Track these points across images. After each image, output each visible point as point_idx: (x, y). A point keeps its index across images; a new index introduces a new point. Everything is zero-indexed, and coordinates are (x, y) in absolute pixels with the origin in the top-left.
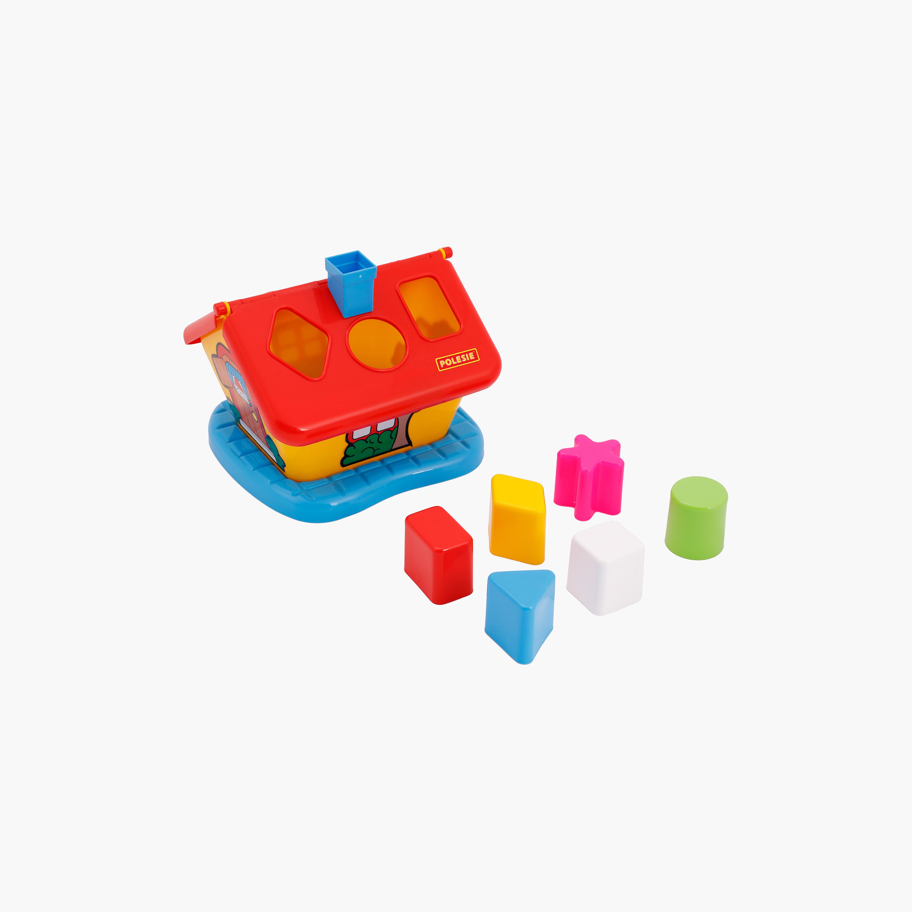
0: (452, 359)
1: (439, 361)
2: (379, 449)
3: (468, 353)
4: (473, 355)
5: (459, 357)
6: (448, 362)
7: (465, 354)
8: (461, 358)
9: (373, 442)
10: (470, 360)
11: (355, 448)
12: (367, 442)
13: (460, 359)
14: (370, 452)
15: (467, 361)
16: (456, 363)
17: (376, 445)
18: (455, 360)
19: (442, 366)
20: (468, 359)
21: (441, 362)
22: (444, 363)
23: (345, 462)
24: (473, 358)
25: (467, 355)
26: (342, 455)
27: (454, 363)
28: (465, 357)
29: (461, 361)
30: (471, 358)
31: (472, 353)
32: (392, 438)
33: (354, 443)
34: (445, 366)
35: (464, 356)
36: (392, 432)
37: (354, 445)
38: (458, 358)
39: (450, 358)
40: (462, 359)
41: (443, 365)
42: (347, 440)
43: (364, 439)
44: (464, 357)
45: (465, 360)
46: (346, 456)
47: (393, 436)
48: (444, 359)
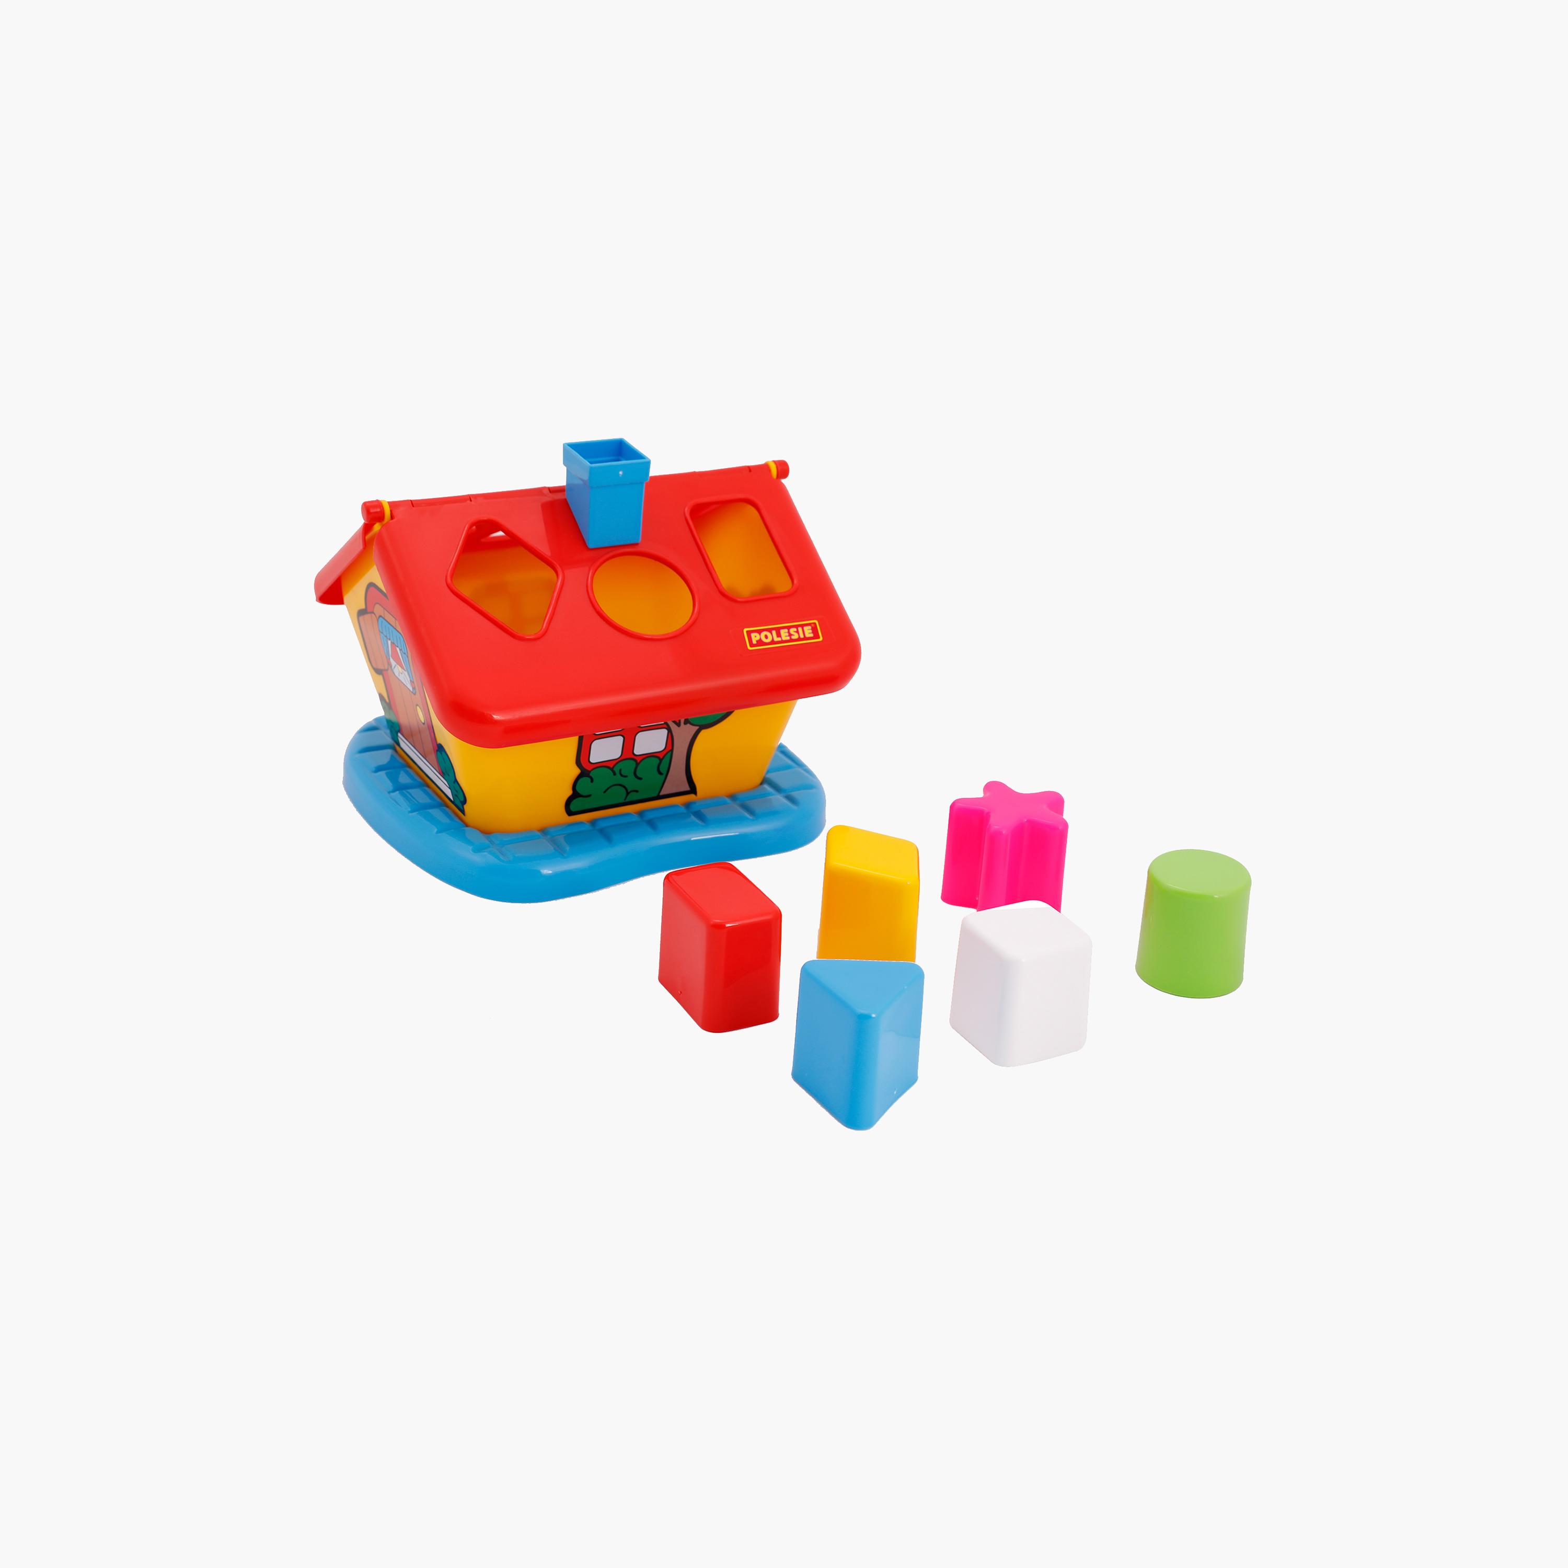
0: (774, 632)
1: (749, 633)
2: (637, 791)
3: (802, 626)
4: (811, 631)
5: (786, 630)
6: (766, 637)
7: (797, 627)
8: (789, 632)
9: (625, 775)
10: (805, 638)
11: (592, 780)
12: (615, 774)
13: (787, 634)
14: (620, 794)
15: (799, 639)
16: (779, 639)
17: (631, 783)
18: (779, 635)
19: (754, 642)
20: (802, 636)
21: (753, 635)
22: (758, 638)
23: (576, 805)
24: (812, 635)
25: (800, 629)
26: (569, 792)
27: (776, 639)
28: (797, 632)
29: (788, 638)
30: (807, 635)
31: (810, 627)
32: (660, 773)
33: (590, 771)
34: (760, 643)
35: (795, 629)
36: (661, 760)
37: (591, 774)
38: (784, 633)
39: (770, 630)
40: (790, 635)
41: (757, 641)
42: (578, 762)
43: (608, 765)
44: (794, 632)
45: (795, 636)
46: (575, 795)
47: (663, 769)
48: (760, 632)
